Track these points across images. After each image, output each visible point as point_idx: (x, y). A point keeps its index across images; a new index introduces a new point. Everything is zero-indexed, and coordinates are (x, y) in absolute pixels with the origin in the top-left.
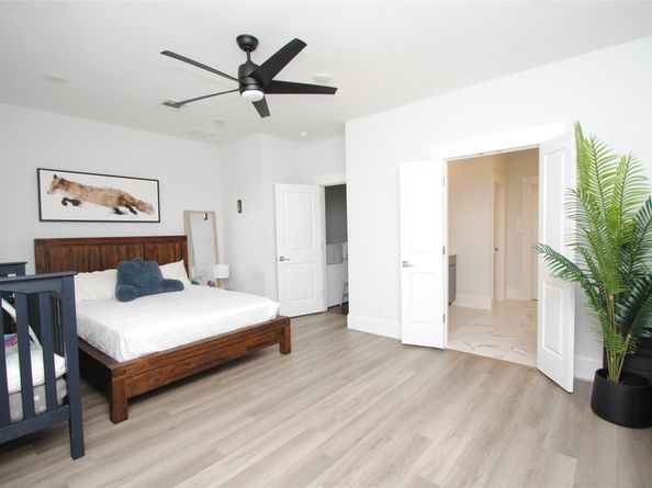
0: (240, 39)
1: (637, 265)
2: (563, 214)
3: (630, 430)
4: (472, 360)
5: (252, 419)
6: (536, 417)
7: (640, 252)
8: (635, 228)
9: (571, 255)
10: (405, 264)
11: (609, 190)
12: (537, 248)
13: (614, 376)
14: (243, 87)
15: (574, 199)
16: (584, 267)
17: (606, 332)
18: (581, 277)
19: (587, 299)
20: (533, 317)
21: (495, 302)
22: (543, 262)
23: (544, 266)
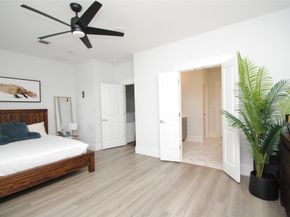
0: (72, 5)
1: (268, 120)
2: (233, 95)
3: (268, 202)
4: (193, 167)
5: (76, 207)
6: (223, 197)
7: (269, 113)
8: (267, 102)
9: (237, 115)
10: (162, 122)
11: (254, 83)
12: (221, 112)
13: (259, 174)
14: (73, 29)
15: (238, 88)
16: (243, 121)
17: (254, 153)
18: (242, 126)
19: (245, 137)
20: (221, 145)
21: (204, 139)
22: (224, 119)
23: (225, 121)
